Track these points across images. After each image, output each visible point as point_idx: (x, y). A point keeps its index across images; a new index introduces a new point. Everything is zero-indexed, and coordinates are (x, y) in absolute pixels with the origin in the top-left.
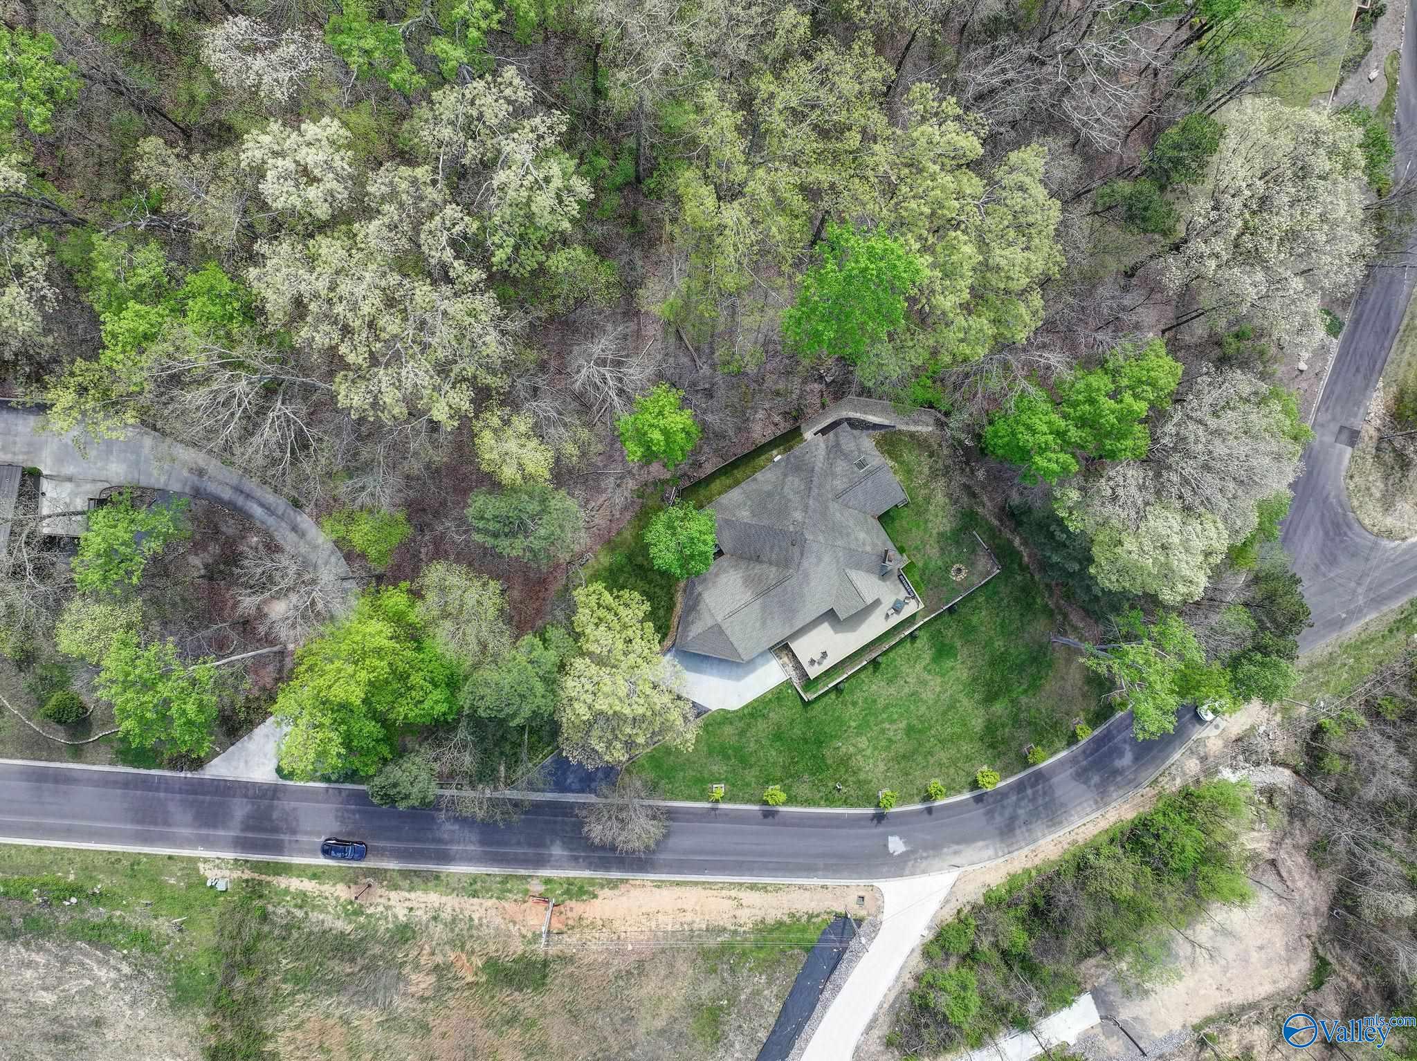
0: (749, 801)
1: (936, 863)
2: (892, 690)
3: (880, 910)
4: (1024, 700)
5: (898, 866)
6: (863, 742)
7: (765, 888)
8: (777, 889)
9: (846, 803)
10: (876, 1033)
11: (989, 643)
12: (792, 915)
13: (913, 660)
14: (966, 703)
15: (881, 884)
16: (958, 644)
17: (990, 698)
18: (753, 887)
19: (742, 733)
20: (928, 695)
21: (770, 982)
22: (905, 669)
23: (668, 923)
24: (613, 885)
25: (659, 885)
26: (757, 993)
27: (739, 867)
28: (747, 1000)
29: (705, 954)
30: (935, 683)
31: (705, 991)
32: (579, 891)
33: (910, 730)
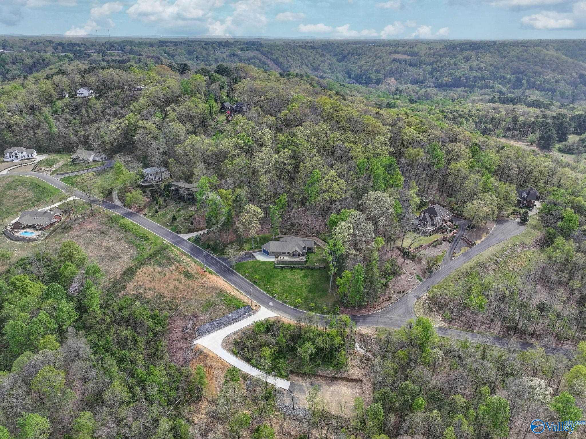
0: (250, 281)
1: (276, 311)
2: (291, 276)
3: (257, 311)
4: (317, 298)
5: (268, 307)
6: (279, 282)
7: (240, 293)
8: (242, 294)
9: (267, 292)
10: (235, 336)
11: (315, 281)
12: (241, 300)
13: (298, 274)
14: (304, 289)
15: (262, 307)
16: (309, 277)
17: (310, 292)
18: (239, 291)
19: (260, 266)
20: (298, 282)
21: (225, 309)
22: (296, 274)
23: (219, 285)
24: (216, 275)
25: (223, 280)
26: (221, 309)
27: (239, 287)
28: (218, 308)
29: (220, 293)
30: (300, 281)
31: (213, 299)
32: (210, 272)
33: (290, 286)
